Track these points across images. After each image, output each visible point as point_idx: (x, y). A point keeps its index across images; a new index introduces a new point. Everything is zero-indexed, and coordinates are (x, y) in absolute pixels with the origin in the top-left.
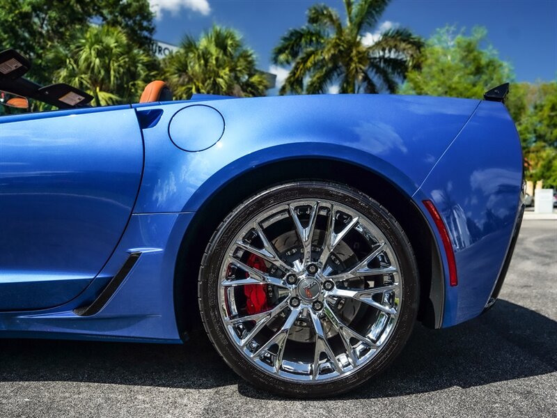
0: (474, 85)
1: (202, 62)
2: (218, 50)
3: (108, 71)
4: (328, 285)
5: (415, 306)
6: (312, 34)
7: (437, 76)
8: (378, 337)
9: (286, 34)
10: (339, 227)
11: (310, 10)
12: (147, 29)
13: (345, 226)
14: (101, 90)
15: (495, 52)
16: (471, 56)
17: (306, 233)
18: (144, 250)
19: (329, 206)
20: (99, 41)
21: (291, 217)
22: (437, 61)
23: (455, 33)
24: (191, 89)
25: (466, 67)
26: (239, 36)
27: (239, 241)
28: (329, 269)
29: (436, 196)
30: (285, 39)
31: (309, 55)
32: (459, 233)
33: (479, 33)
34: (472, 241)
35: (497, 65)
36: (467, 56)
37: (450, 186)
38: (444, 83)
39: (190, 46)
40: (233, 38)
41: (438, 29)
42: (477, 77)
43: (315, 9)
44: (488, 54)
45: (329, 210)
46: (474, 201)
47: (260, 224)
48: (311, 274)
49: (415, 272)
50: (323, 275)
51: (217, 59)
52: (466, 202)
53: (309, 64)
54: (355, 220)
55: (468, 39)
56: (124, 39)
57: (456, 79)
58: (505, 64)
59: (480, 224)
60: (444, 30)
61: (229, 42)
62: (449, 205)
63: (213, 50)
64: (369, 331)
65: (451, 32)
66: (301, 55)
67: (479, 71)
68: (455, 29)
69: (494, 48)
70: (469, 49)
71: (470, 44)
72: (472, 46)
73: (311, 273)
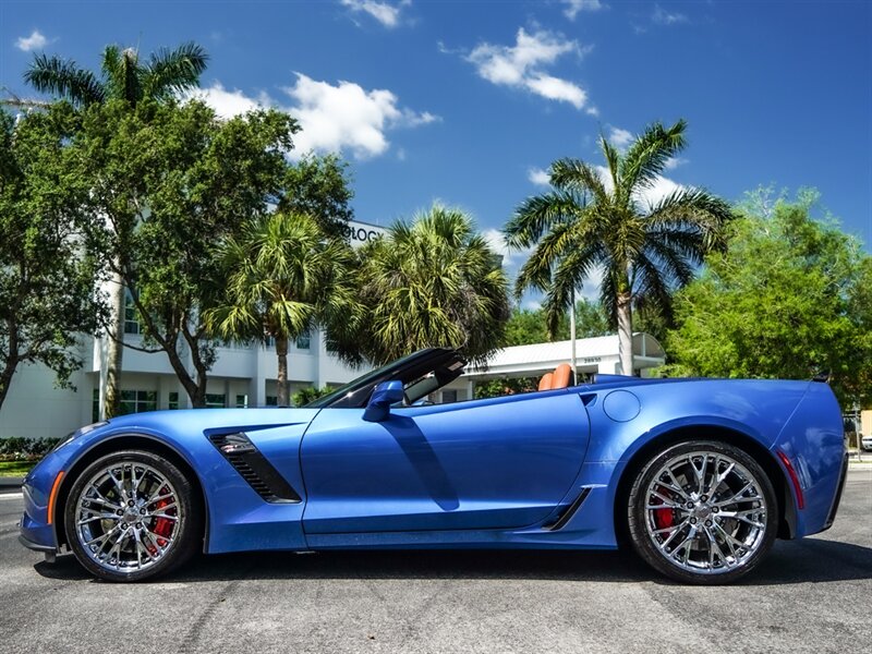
0: (807, 271)
1: (421, 255)
2: (441, 239)
3: (300, 274)
4: (714, 509)
5: (776, 522)
6: (561, 204)
7: (750, 259)
8: (753, 543)
9: (523, 204)
10: (722, 470)
11: (554, 166)
12: (340, 213)
13: (725, 469)
14: (287, 300)
15: (835, 221)
16: (800, 229)
17: (700, 474)
18: (593, 486)
19: (714, 456)
20: (286, 235)
21: (690, 464)
22: (749, 238)
23: (773, 197)
24: (408, 292)
25: (793, 245)
26: (467, 218)
27: (656, 478)
28: (715, 499)
29: (785, 446)
30: (523, 211)
31: (559, 234)
32: (804, 476)
33: (808, 197)
34: (813, 483)
35: (839, 240)
36: (793, 229)
37: (793, 439)
38: (760, 269)
39: (402, 235)
40: (460, 222)
41: (747, 192)
42: (811, 258)
43: (562, 164)
44: (825, 224)
45: (714, 459)
46: (811, 451)
47: (670, 468)
48: (703, 502)
49: (775, 500)
50: (712, 503)
51: (438, 251)
52: (806, 451)
53: (559, 245)
54: (732, 465)
55: (792, 206)
56: (315, 230)
57: (779, 262)
58: (851, 238)
59: (817, 469)
60: (755, 194)
61: (457, 227)
62: (794, 453)
63: (433, 238)
64: (745, 540)
65: (766, 196)
66: (546, 234)
67: (813, 249)
68: (773, 192)
69: (833, 217)
70: (796, 219)
71: (796, 213)
72: (799, 215)
73: (703, 500)
